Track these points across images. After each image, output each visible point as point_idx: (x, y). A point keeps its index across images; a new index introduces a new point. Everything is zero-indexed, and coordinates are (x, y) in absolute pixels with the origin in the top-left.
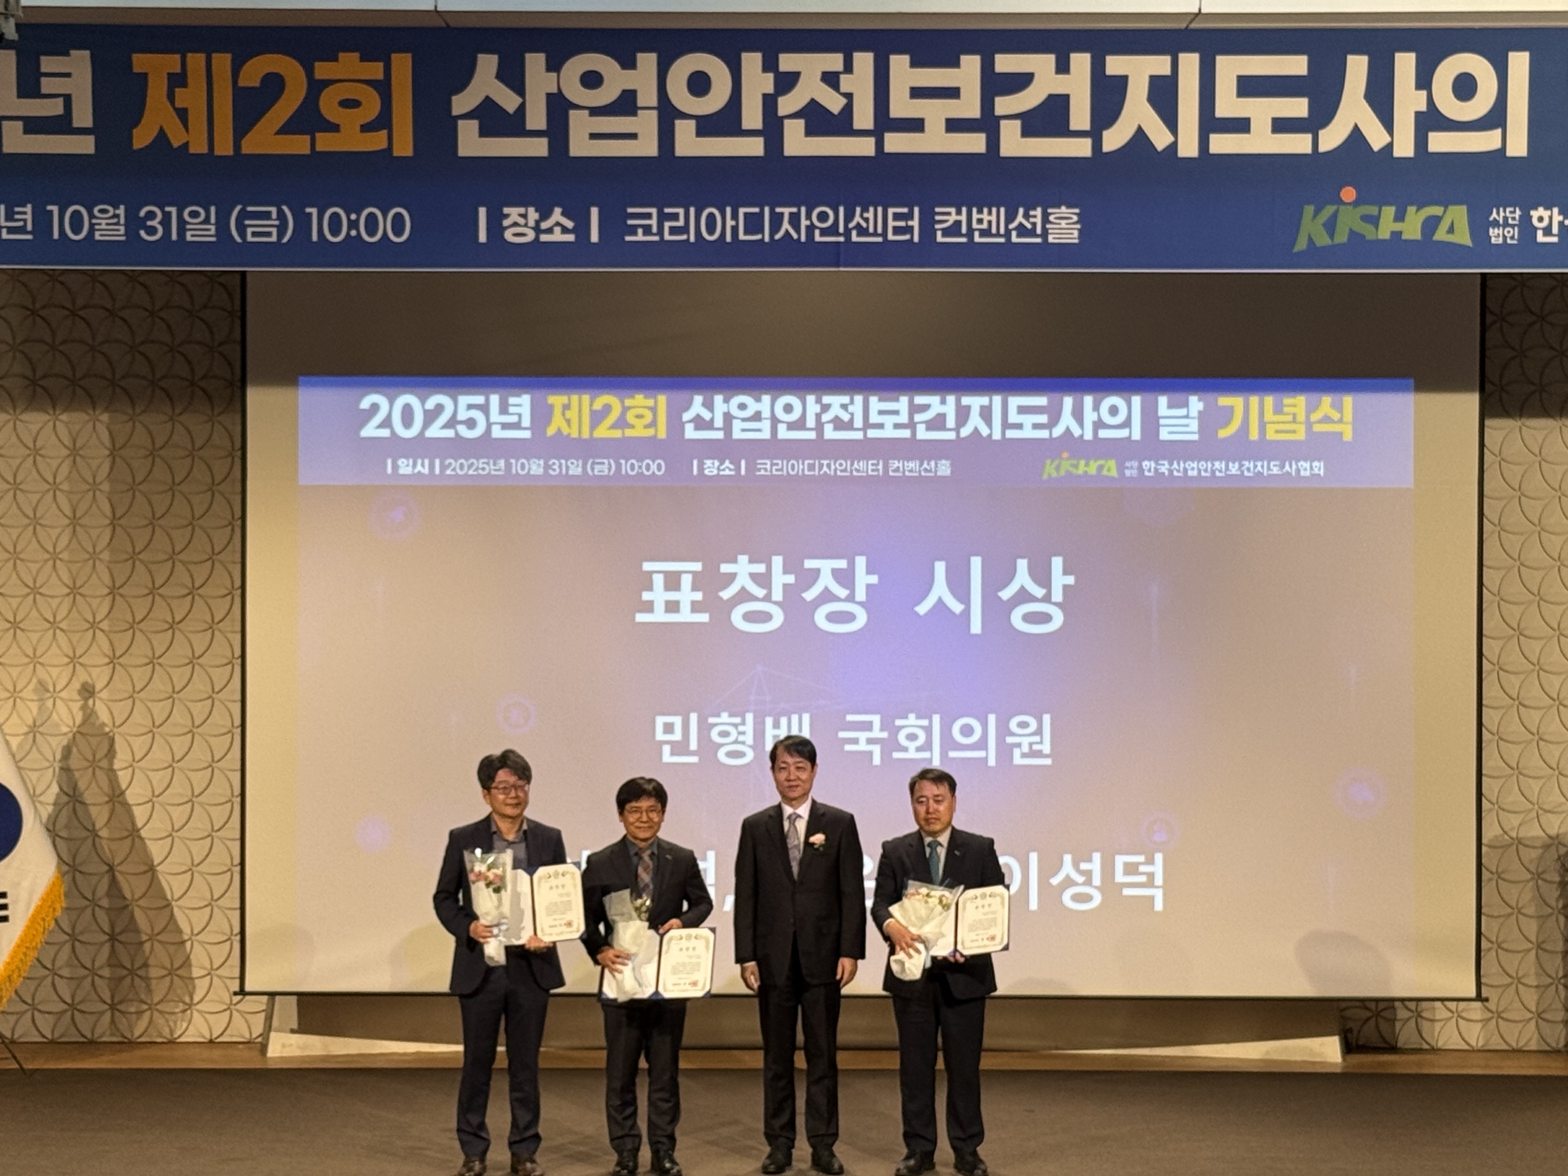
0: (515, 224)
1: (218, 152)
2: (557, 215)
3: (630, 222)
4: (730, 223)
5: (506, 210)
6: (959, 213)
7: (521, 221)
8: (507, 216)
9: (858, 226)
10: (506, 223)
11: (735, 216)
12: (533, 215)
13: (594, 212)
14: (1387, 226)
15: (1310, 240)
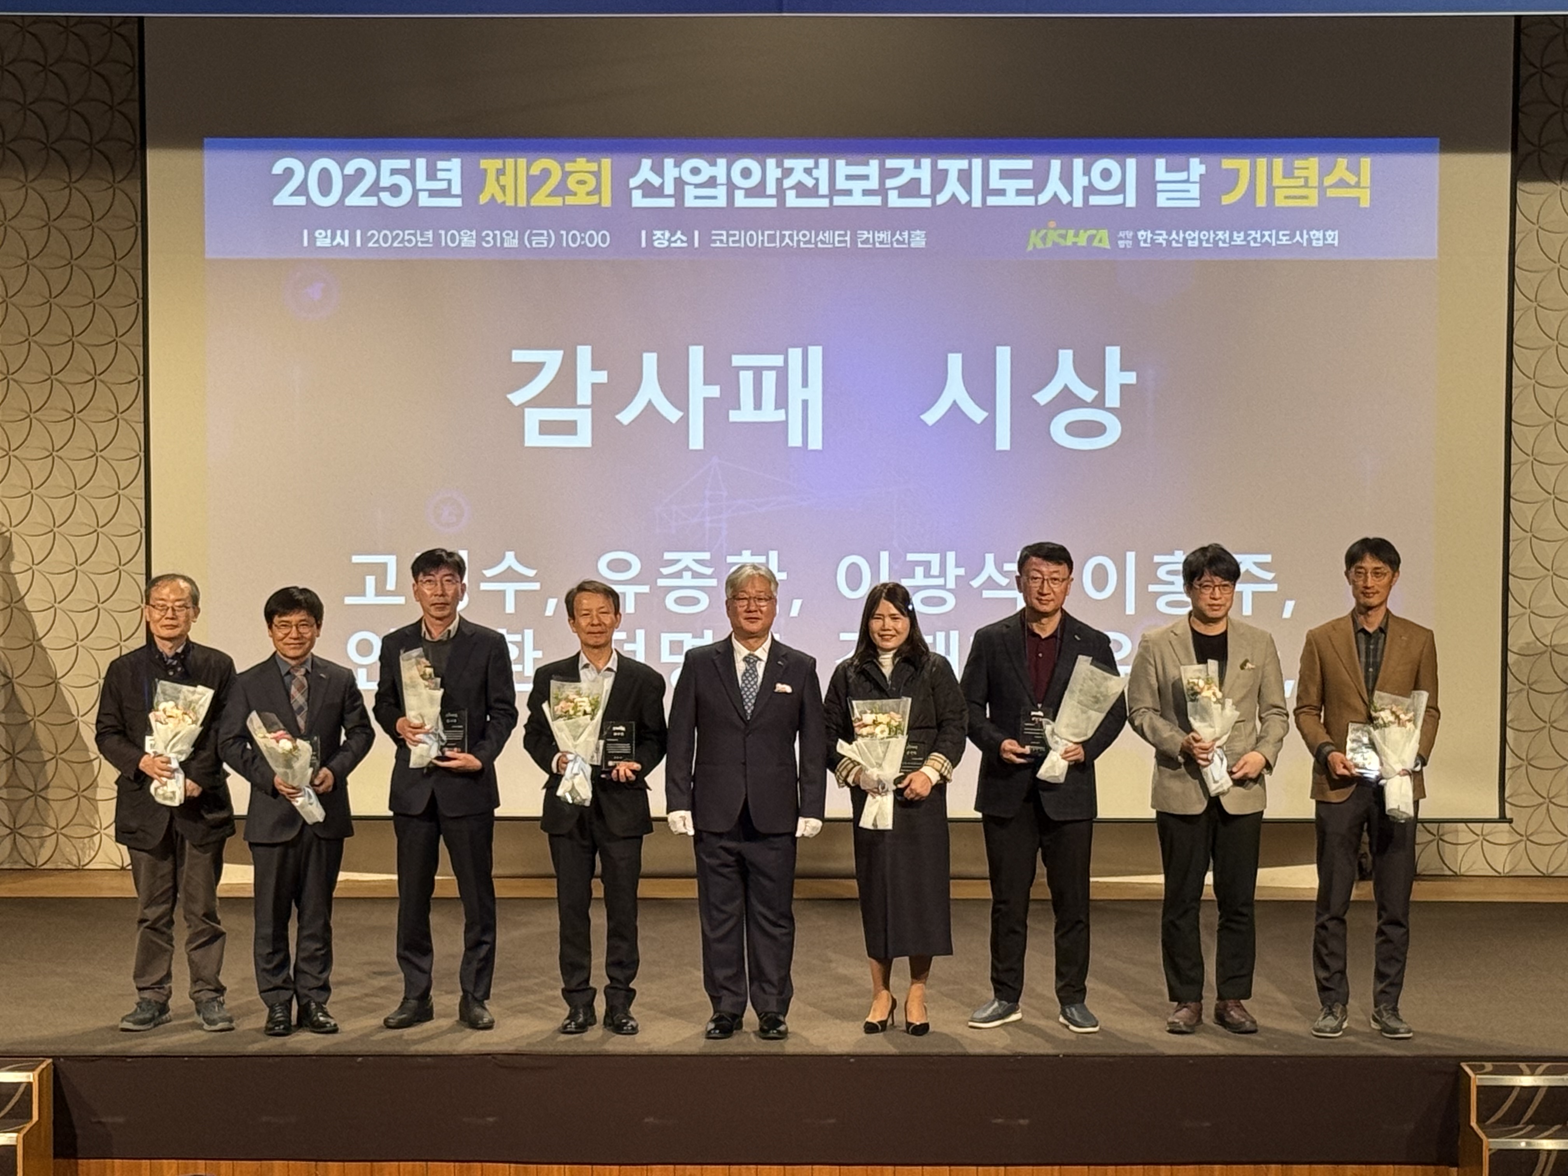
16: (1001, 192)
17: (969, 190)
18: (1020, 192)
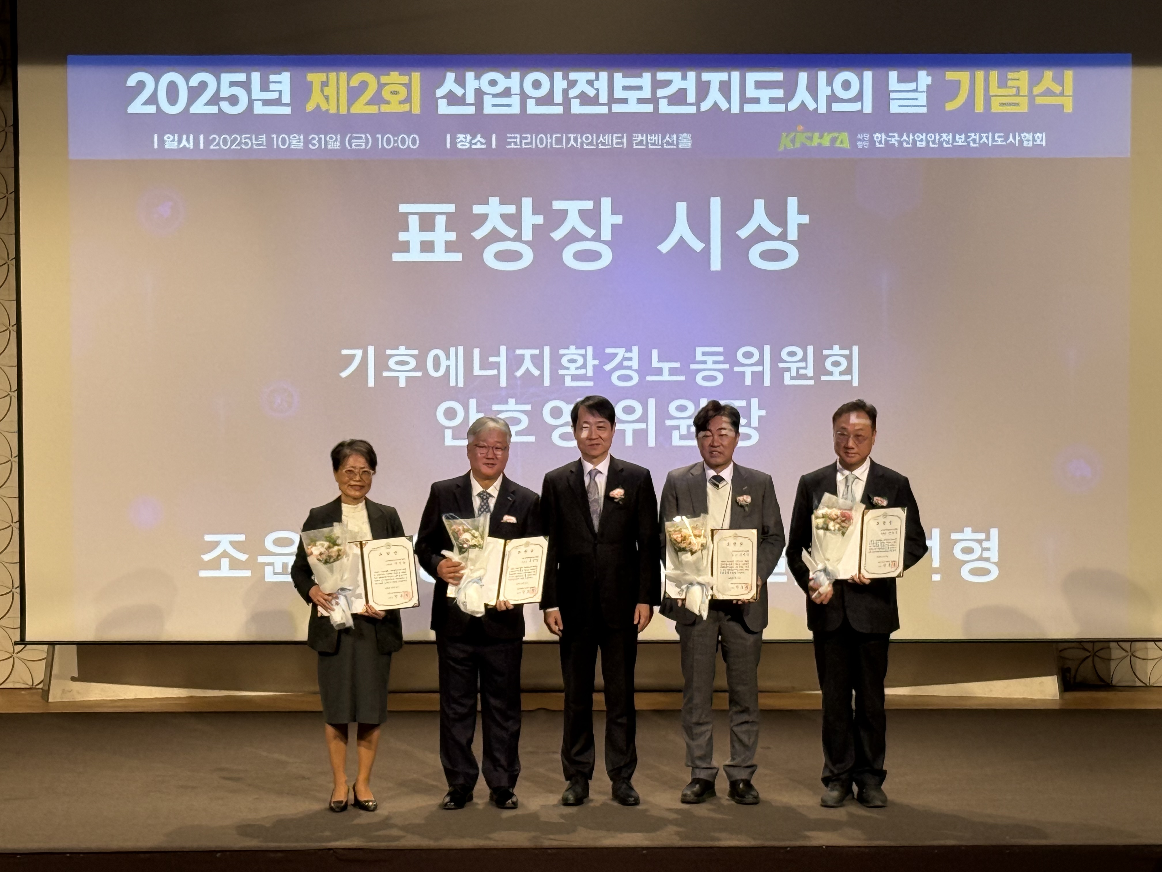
16: (757, 101)
17: (728, 99)
18: (773, 101)
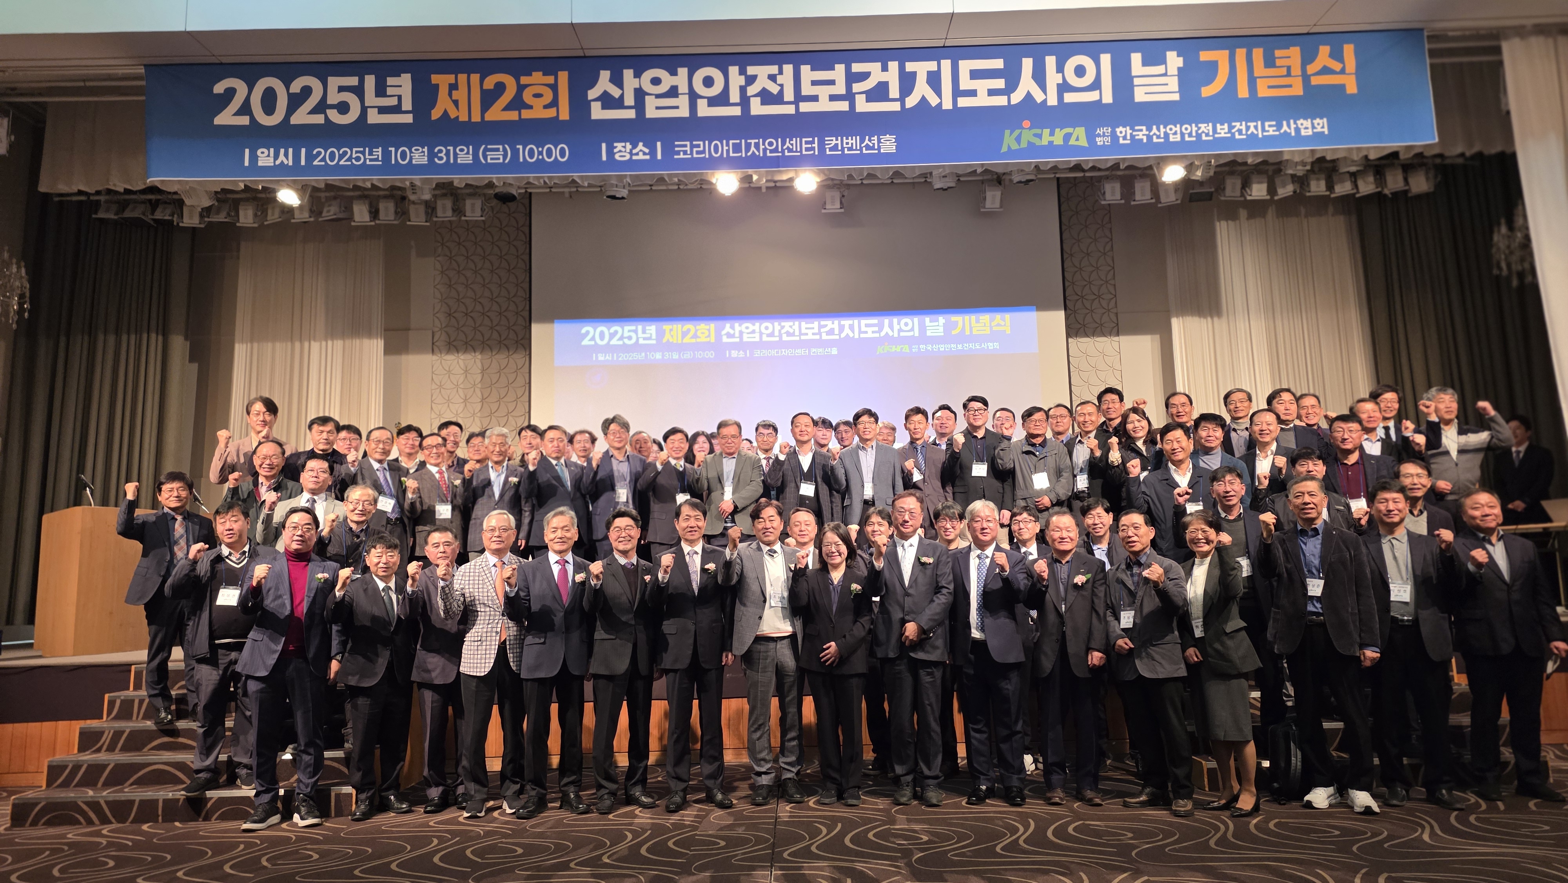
0: (620, 151)
1: (473, 120)
2: (641, 146)
3: (676, 149)
4: (725, 148)
5: (615, 144)
6: (837, 140)
7: (623, 150)
8: (616, 147)
9: (788, 148)
10: (615, 150)
11: (728, 145)
12: (629, 146)
13: (659, 144)
14: (1046, 139)
15: (1009, 147)
